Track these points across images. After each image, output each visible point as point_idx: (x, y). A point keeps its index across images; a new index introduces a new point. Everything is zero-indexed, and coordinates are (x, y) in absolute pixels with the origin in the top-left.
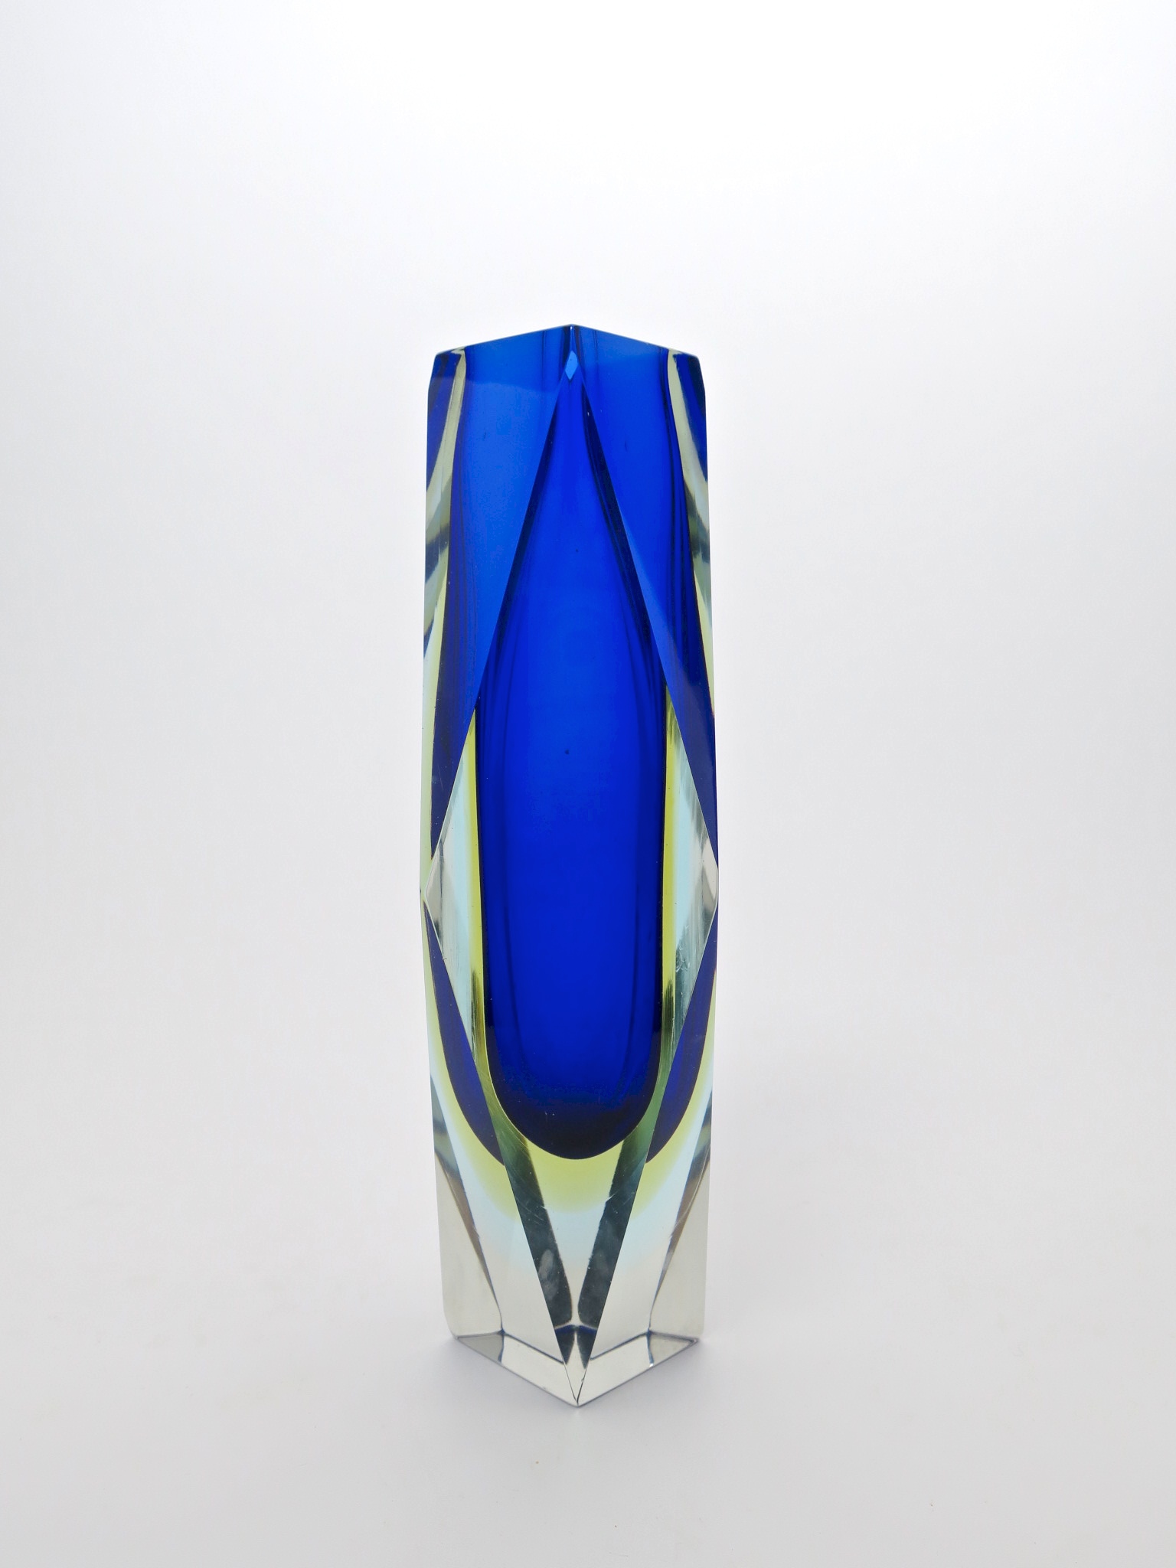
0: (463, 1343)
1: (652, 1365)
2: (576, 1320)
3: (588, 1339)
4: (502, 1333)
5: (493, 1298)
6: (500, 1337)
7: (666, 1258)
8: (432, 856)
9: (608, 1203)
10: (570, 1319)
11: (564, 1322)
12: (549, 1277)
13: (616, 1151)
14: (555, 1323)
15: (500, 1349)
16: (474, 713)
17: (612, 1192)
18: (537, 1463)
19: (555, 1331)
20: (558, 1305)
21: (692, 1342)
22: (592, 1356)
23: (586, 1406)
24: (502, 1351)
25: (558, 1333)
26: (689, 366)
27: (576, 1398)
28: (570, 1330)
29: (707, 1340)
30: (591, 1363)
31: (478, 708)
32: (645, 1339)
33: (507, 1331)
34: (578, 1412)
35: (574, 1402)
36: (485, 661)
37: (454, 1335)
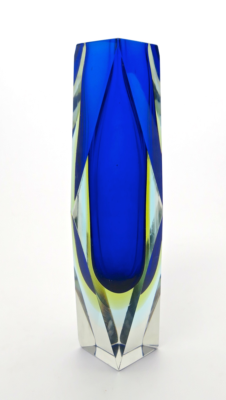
0: (83, 349)
1: (143, 357)
2: (119, 342)
3: (123, 348)
4: (96, 346)
5: (93, 336)
6: (95, 347)
7: (147, 324)
8: (75, 200)
9: (129, 307)
10: (117, 342)
11: (115, 343)
12: (111, 329)
13: (131, 291)
14: (112, 343)
15: (95, 351)
16: (88, 157)
17: (130, 304)
18: (106, 391)
19: (112, 346)
20: (113, 337)
21: (155, 349)
22: (124, 354)
23: (121, 371)
24: (96, 351)
25: (113, 347)
26: (155, 48)
27: (118, 368)
28: (117, 345)
29: (159, 348)
30: (123, 356)
31: (89, 155)
32: (141, 348)
33: (97, 345)
34: (119, 372)
35: (118, 370)
36: (92, 140)
37: (81, 346)
